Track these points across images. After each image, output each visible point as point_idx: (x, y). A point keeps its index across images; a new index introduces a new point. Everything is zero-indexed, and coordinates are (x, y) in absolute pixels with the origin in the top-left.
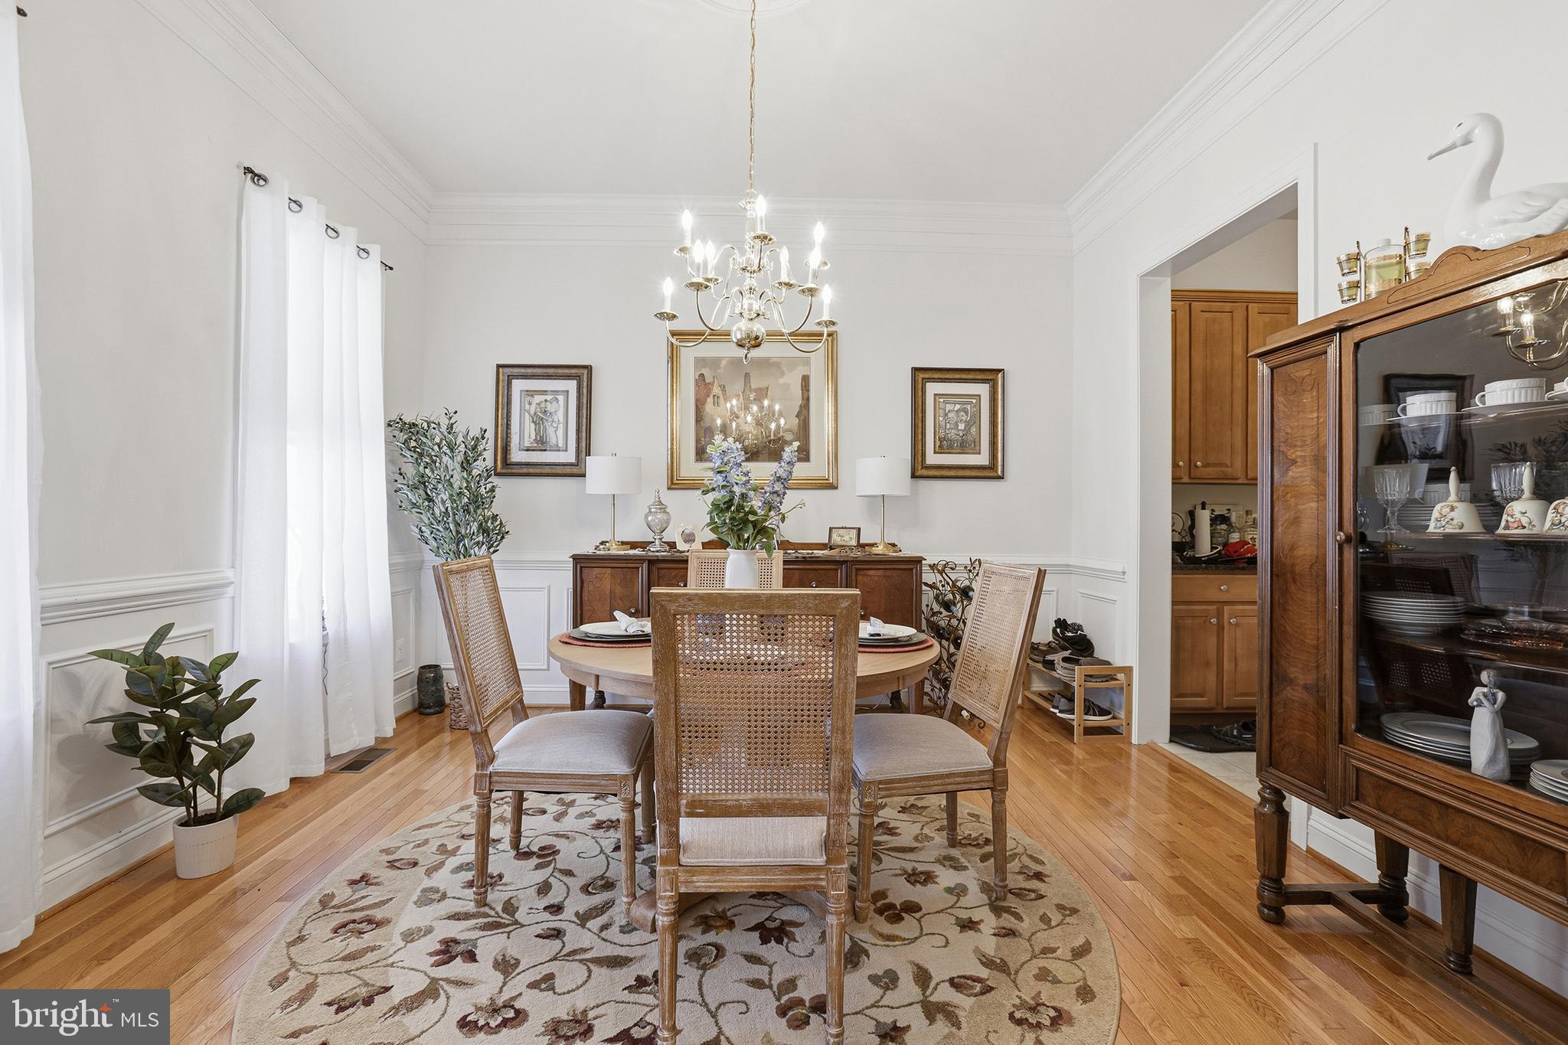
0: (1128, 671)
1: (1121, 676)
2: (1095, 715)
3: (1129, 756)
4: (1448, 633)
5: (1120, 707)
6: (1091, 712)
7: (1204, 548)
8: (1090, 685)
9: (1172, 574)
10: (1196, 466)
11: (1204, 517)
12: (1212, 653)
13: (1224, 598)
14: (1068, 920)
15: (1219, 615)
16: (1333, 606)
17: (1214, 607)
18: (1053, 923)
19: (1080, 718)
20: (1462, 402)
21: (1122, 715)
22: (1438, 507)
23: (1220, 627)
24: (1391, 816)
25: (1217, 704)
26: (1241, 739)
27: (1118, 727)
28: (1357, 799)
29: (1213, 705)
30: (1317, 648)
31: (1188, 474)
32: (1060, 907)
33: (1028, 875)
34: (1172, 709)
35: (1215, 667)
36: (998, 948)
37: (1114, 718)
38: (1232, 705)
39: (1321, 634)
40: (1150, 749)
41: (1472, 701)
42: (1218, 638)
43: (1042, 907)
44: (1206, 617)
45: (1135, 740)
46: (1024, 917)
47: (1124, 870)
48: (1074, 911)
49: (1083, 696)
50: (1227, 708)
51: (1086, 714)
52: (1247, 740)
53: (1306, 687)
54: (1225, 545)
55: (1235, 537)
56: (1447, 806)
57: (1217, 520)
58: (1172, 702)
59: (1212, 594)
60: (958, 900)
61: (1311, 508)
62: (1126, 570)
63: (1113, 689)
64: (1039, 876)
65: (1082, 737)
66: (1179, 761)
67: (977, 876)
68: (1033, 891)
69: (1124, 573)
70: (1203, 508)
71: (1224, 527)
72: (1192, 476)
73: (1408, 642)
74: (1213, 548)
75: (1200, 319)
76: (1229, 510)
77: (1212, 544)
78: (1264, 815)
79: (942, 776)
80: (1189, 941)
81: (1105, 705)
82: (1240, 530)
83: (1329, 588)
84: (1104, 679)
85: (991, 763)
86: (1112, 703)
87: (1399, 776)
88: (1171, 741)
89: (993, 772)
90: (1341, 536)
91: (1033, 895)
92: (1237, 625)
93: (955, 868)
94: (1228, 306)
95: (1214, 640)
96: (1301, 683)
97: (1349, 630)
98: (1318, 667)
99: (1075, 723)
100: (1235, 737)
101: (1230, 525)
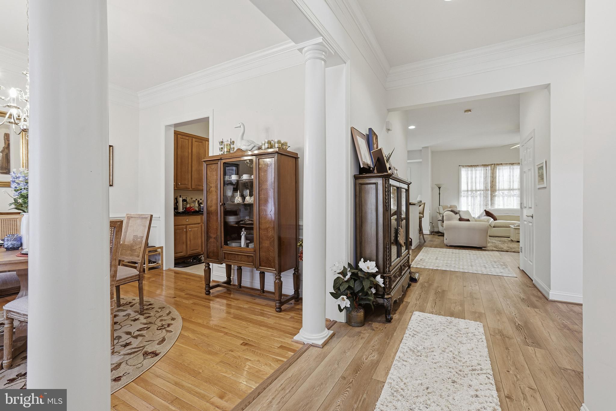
0: (161, 248)
1: (159, 250)
2: (152, 263)
3: (163, 273)
4: (238, 223)
5: (159, 260)
6: (150, 263)
7: (181, 209)
8: (150, 254)
9: (174, 217)
10: (179, 184)
11: (180, 200)
12: (184, 239)
13: (187, 223)
14: (163, 310)
15: (186, 228)
16: (219, 219)
17: (185, 226)
18: (159, 311)
19: (147, 265)
20: (240, 178)
21: (160, 262)
22: (236, 197)
23: (187, 232)
24: (230, 260)
25: (186, 254)
26: (193, 262)
27: (158, 266)
28: (224, 259)
29: (185, 255)
30: (216, 229)
31: (176, 186)
32: (159, 308)
33: (147, 305)
34: (174, 258)
35: (185, 244)
36: (147, 321)
37: (157, 263)
38: (190, 254)
39: (217, 225)
40: (170, 270)
41: (241, 235)
42: (186, 235)
43: (155, 310)
44: (183, 229)
45: (164, 269)
46: (151, 313)
47: (173, 297)
48: (164, 308)
49: (148, 259)
50: (189, 255)
51: (149, 264)
52: (195, 262)
53: (214, 238)
54: (186, 208)
55: (188, 206)
56: (238, 254)
57: (184, 200)
58: (174, 256)
59: (184, 222)
60: (129, 317)
61: (215, 198)
62: (160, 216)
63: (156, 255)
64: (150, 305)
65: (148, 271)
66: (178, 271)
67: (132, 310)
68: (151, 308)
69: (160, 217)
70: (180, 197)
71: (185, 203)
72: (177, 187)
73: (232, 225)
74: (183, 209)
75: (180, 141)
76: (186, 198)
77: (183, 208)
78: (206, 270)
79: (124, 279)
80: (192, 303)
81: (154, 260)
82: (189, 204)
83: (219, 215)
84: (154, 252)
85: (139, 273)
86: (156, 259)
87: (231, 252)
88: (175, 267)
89: (139, 275)
90: (221, 204)
91: (151, 309)
92: (191, 231)
93: (123, 311)
94: (187, 138)
95: (185, 236)
96: (213, 237)
97: (222, 224)
98: (217, 233)
99: (145, 268)
100: (191, 262)
101: (187, 202)
